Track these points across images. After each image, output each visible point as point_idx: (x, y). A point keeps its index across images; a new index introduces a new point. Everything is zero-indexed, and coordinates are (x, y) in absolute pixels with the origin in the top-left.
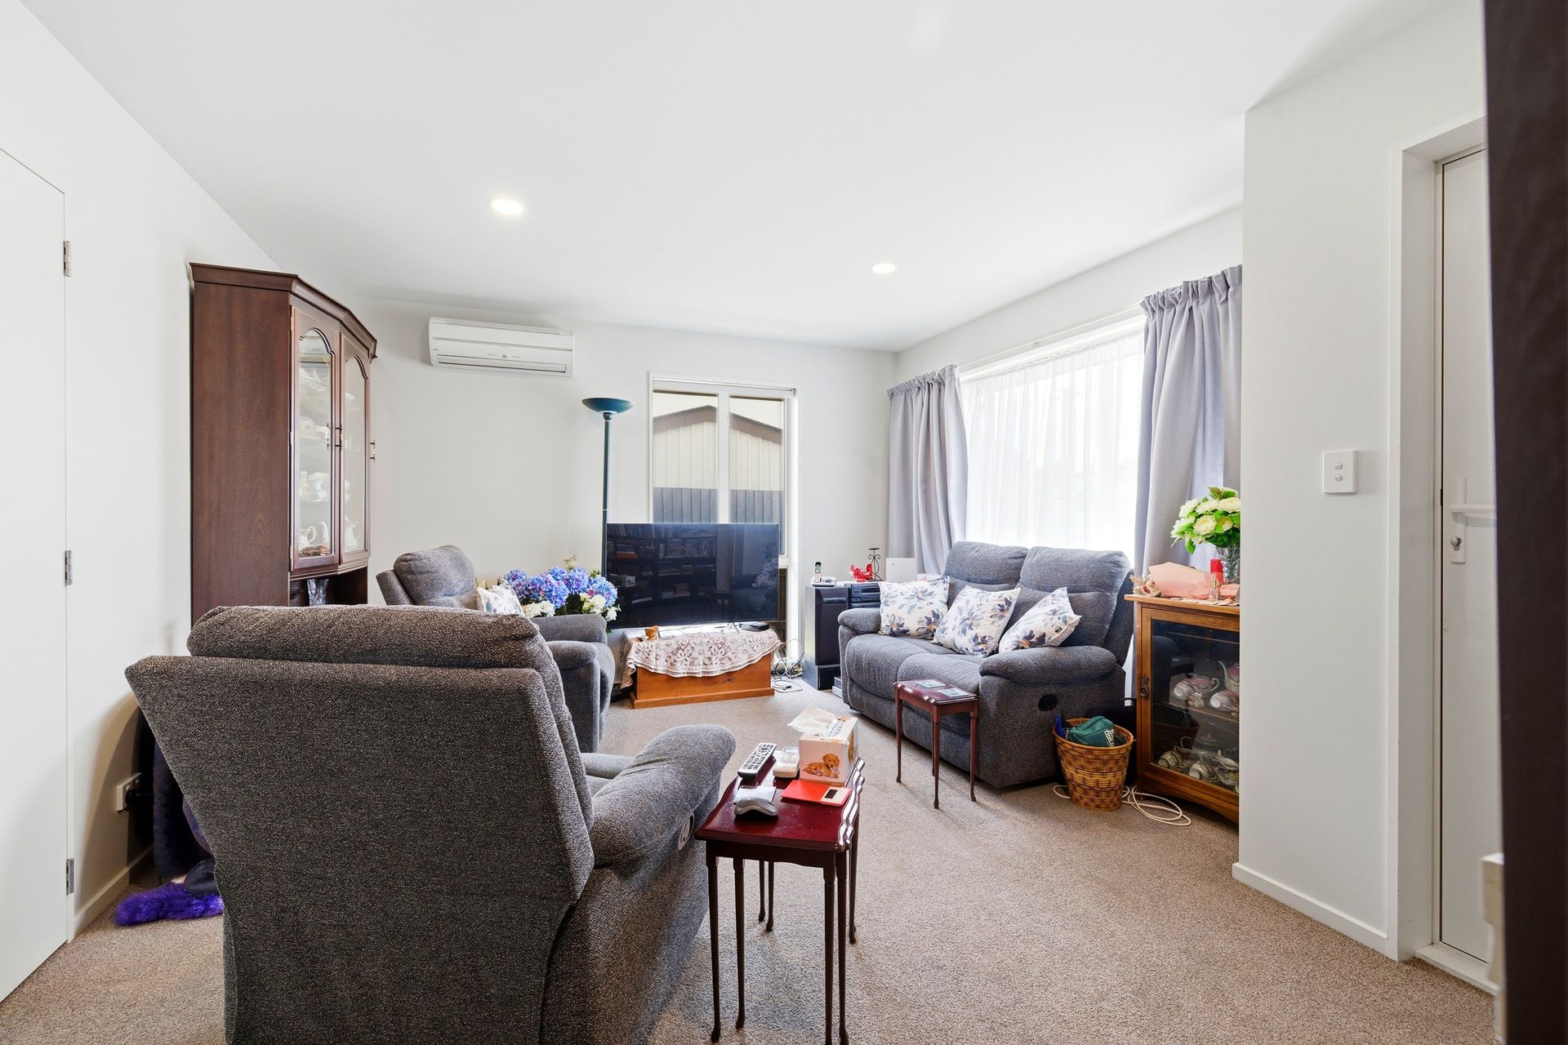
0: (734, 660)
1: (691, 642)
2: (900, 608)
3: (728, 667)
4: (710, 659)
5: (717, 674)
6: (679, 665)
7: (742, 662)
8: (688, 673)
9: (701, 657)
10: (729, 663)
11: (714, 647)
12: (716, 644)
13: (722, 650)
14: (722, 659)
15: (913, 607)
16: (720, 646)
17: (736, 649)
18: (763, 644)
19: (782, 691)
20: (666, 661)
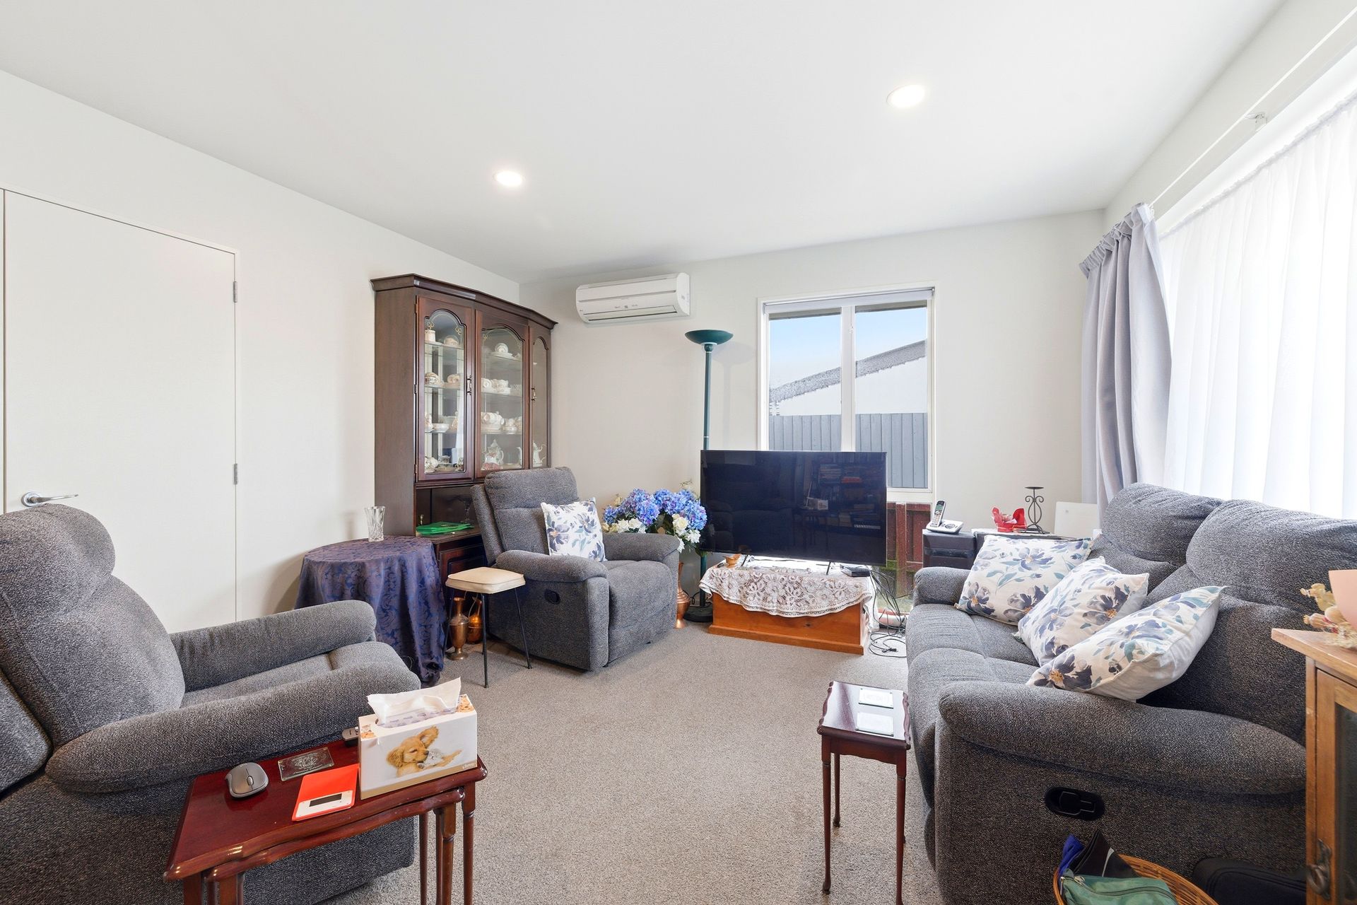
0: (811, 605)
1: (764, 576)
2: (990, 575)
3: (805, 610)
4: (784, 598)
5: (792, 616)
6: (752, 598)
7: (821, 607)
8: (761, 608)
9: (775, 595)
10: (806, 606)
11: (788, 585)
12: (792, 583)
13: (798, 590)
14: (797, 601)
15: (1009, 577)
16: (796, 586)
17: (814, 593)
18: (847, 592)
19: (880, 652)
20: (740, 592)
